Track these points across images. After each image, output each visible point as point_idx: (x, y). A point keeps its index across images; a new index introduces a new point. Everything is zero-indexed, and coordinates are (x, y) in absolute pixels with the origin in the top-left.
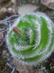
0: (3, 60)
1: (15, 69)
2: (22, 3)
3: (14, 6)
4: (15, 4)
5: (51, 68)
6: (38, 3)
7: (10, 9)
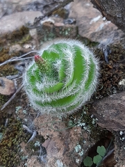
0: (16, 122)
1: (37, 133)
2: (48, 37)
3: (33, 42)
4: (35, 38)
5: (93, 122)
6: (74, 35)
7: (27, 46)
